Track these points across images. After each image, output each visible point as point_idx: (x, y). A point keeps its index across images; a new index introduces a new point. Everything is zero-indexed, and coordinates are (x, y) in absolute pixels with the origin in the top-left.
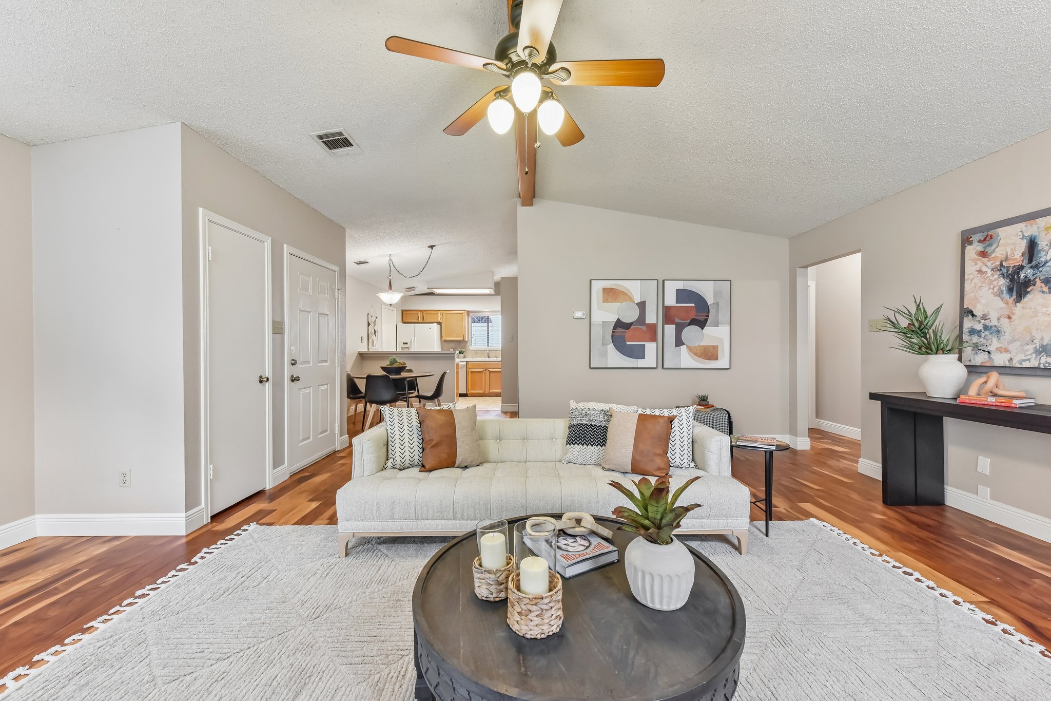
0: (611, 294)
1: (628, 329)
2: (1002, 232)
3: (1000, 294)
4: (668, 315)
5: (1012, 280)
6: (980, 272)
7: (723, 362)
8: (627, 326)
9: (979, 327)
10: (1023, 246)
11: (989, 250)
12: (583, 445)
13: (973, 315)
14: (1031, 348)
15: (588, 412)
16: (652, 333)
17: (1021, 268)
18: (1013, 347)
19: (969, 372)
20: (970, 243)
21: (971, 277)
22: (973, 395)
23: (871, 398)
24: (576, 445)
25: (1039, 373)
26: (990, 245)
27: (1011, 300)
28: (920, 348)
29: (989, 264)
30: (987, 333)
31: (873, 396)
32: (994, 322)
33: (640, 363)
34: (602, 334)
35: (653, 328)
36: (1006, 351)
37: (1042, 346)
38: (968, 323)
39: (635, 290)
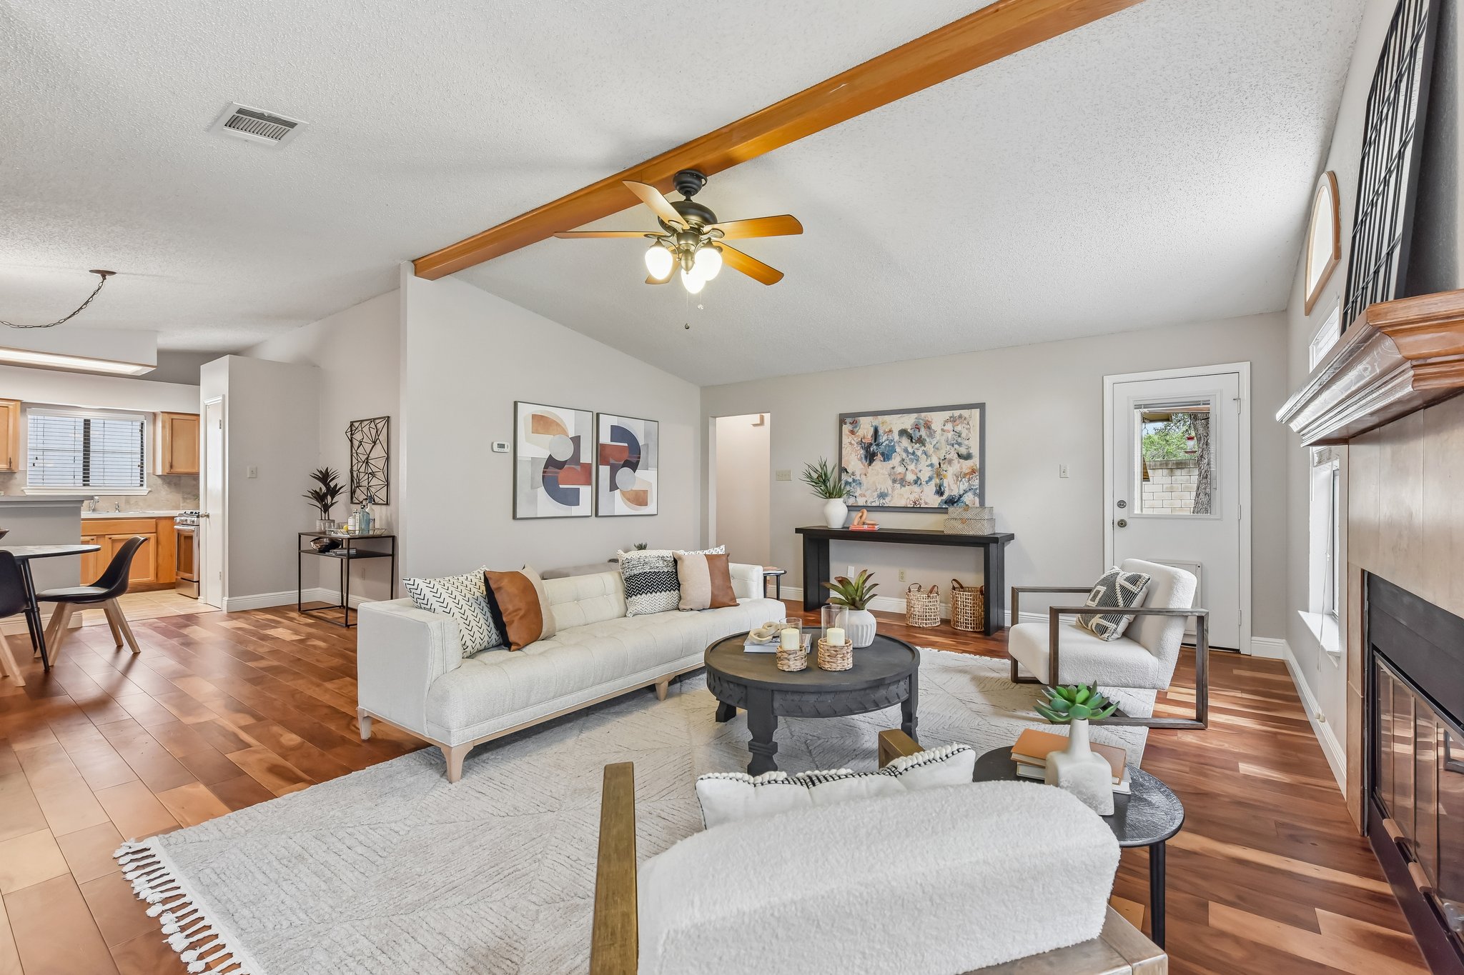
0: (542, 423)
1: (561, 469)
2: (862, 420)
3: (860, 459)
4: (602, 454)
5: (867, 451)
6: (850, 443)
7: (651, 509)
8: (560, 465)
9: (850, 480)
10: (871, 431)
11: (855, 430)
12: (651, 593)
13: (847, 472)
14: (876, 494)
15: (647, 560)
16: (587, 475)
17: (871, 444)
18: (867, 494)
19: (849, 510)
20: (845, 424)
21: (846, 446)
22: (855, 526)
23: (796, 532)
24: (644, 595)
25: (879, 509)
26: (856, 427)
27: (866, 464)
28: (826, 493)
29: (855, 439)
30: (854, 484)
31: (798, 531)
32: (858, 478)
33: (575, 511)
34: (530, 475)
35: (587, 467)
36: (865, 496)
37: (881, 493)
38: (844, 477)
39: (571, 422)
